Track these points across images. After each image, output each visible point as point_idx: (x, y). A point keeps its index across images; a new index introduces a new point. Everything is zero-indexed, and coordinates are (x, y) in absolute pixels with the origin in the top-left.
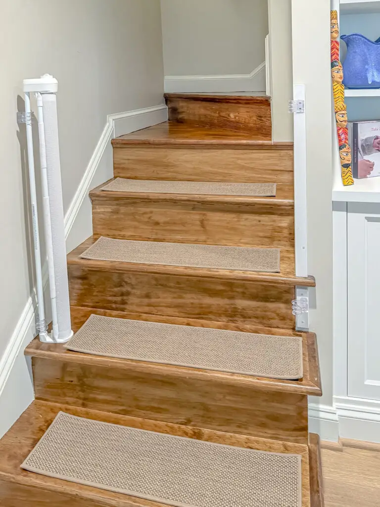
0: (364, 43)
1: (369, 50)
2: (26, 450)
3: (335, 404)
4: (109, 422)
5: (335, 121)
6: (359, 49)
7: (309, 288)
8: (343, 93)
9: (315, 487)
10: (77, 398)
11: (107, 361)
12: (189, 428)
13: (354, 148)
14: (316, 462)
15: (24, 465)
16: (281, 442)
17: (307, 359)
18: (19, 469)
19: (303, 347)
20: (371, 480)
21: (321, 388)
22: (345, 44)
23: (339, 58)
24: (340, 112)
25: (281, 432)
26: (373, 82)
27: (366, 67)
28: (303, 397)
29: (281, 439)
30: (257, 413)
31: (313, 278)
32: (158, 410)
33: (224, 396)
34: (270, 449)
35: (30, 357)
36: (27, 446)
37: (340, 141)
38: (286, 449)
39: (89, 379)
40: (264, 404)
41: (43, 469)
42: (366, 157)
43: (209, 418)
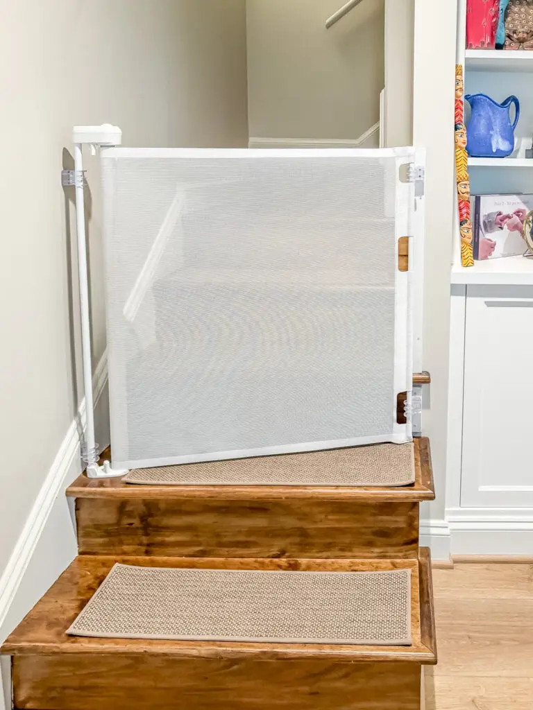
0: (490, 105)
1: (494, 113)
2: (72, 613)
3: (448, 518)
4: (182, 567)
5: (456, 193)
6: (484, 112)
7: (424, 385)
8: (465, 161)
9: (426, 599)
10: (138, 545)
11: (182, 491)
12: (283, 561)
13: (475, 225)
14: (427, 574)
15: (71, 630)
16: (388, 560)
17: (419, 464)
18: (63, 635)
19: (415, 452)
20: (483, 592)
21: (433, 490)
22: (470, 107)
23: (463, 120)
24: (463, 182)
25: (389, 549)
26: (498, 150)
27: (491, 132)
28: (415, 505)
29: (390, 557)
30: (364, 530)
31: (428, 373)
32: (246, 545)
33: (326, 516)
34: (377, 568)
35: (73, 499)
36: (72, 609)
37: (461, 215)
38: (395, 566)
39: (157, 518)
40: (371, 519)
41: (98, 631)
42: (488, 236)
43: (307, 545)
